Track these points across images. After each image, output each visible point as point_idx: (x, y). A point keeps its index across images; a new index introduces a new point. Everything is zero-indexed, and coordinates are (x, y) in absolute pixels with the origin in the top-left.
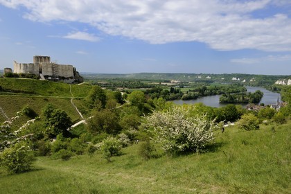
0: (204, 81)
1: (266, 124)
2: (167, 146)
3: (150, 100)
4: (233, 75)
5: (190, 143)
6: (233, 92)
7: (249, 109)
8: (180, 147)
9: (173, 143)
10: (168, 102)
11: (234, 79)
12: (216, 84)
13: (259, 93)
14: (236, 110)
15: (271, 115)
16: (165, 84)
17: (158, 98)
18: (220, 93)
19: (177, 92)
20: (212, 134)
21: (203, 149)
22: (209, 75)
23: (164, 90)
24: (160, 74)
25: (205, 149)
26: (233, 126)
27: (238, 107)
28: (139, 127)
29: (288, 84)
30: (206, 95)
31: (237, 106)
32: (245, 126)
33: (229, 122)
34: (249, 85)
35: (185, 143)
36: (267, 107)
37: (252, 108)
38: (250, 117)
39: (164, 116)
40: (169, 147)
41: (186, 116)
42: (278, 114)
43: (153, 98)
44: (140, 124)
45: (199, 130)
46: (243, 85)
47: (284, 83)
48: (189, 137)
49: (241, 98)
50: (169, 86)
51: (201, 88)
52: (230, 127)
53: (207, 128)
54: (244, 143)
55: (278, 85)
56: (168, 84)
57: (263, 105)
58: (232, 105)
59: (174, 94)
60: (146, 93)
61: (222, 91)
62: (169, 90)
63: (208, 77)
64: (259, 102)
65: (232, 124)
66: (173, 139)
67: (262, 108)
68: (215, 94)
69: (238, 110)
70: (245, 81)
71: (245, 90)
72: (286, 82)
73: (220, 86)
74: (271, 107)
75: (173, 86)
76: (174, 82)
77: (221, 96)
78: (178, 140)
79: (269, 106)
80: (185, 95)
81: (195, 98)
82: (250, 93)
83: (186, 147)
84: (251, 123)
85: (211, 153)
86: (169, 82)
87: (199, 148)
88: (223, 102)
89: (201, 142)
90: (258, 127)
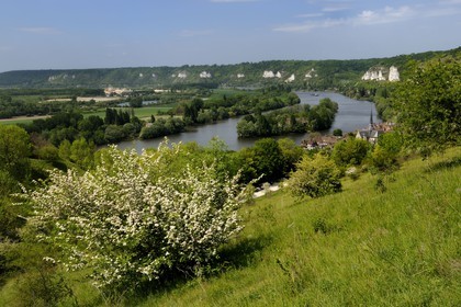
0: (194, 85)
1: (354, 177)
2: (106, 273)
3: (47, 148)
4: (266, 65)
5: (175, 251)
6: (268, 107)
7: (310, 147)
8: (146, 270)
9: (124, 261)
10: (103, 149)
11: (268, 74)
12: (225, 89)
13: (328, 104)
14: (279, 152)
15: (359, 155)
16: (88, 99)
17: (71, 140)
18: (238, 114)
19: (123, 119)
20: (234, 216)
21: (214, 262)
22: (205, 68)
23: (86, 116)
24: (70, 72)
25: (221, 261)
26: (277, 193)
27: (284, 144)
28: (22, 232)
29: (390, 80)
30: (204, 123)
31: (283, 142)
32: (308, 187)
33: (266, 184)
34: (305, 88)
35: (159, 254)
36: (348, 138)
37: (315, 144)
38: (318, 162)
39: (90, 183)
40: (112, 274)
41: (153, 176)
42: (376, 152)
43: (57, 143)
44: (22, 222)
45: (197, 210)
46: (289, 89)
47: (381, 77)
48: (170, 235)
49: (289, 122)
50: (101, 105)
51: (189, 103)
52: (269, 195)
53: (219, 201)
54: (321, 227)
55: (368, 82)
56: (98, 99)
57: (339, 133)
58: (268, 140)
59: (117, 128)
60: (33, 130)
61: (241, 107)
62: (103, 116)
63: (204, 75)
64: (329, 127)
65: (275, 188)
66: (122, 248)
67: (338, 141)
68: (226, 117)
69: (285, 151)
70: (292, 78)
71: (294, 101)
72: (386, 75)
73: (236, 95)
74: (358, 136)
75: (111, 103)
76: (114, 92)
77: (241, 120)
78: (139, 248)
79: (352, 135)
80: (149, 125)
81: (175, 131)
82: (307, 108)
83: (163, 267)
84: (322, 177)
85: (237, 273)
86: (100, 93)
87: (203, 264)
88: (246, 136)
89: (207, 244)
90: (339, 186)
